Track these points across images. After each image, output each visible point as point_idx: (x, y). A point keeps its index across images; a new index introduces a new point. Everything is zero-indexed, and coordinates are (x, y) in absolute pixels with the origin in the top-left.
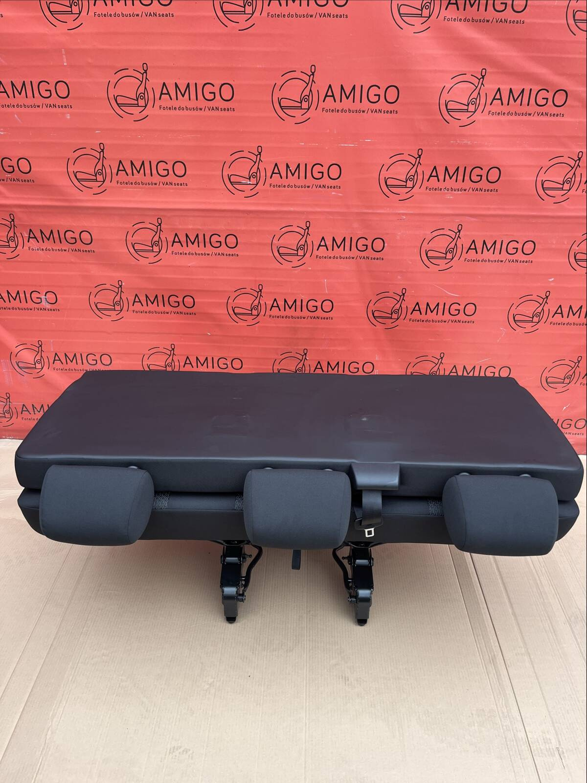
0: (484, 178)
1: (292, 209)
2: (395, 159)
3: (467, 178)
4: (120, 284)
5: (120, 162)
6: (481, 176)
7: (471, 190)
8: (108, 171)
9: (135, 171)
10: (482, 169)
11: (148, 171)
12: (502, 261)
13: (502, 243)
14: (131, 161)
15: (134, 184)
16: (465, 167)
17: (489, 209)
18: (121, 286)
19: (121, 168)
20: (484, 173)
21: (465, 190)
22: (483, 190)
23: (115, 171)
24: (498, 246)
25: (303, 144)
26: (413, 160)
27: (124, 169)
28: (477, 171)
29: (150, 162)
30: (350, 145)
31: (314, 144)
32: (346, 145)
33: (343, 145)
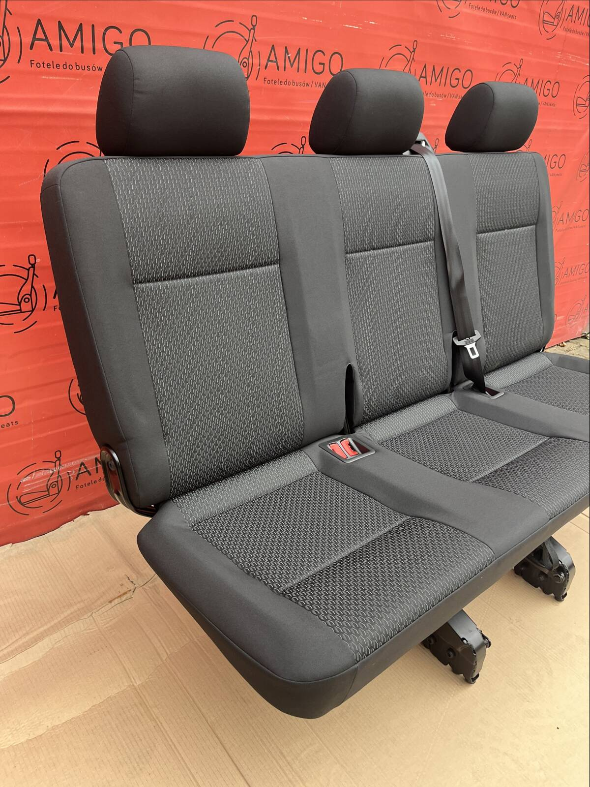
1: (287, 118)
4: (32, 262)
5: (39, 22)
8: (15, 39)
9: (65, 42)
11: (88, 45)
14: (59, 22)
15: (61, 67)
18: (33, 266)
19: (40, 35)
23: (27, 40)
25: (306, 19)
27: (46, 36)
29: (93, 26)
30: (354, 27)
31: (318, 21)
32: (350, 26)
33: (347, 26)
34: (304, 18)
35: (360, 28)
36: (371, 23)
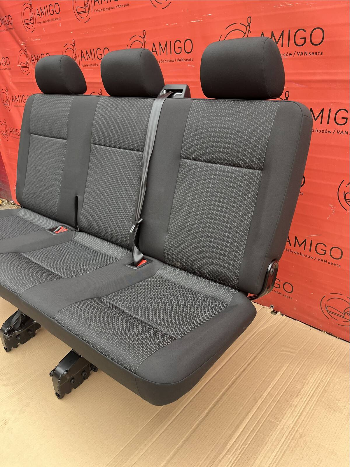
0: (308, 40)
2: (230, 29)
3: (292, 42)
6: (305, 38)
7: (296, 54)
9: (88, 57)
10: (305, 31)
11: (93, 56)
12: (330, 132)
13: (330, 111)
14: (86, 50)
15: (88, 65)
16: (289, 31)
17: (314, 74)
20: (307, 35)
21: (291, 55)
22: (308, 54)
23: (80, 58)
24: (326, 115)
25: (168, 25)
26: (244, 29)
27: (84, 55)
28: (301, 34)
30: (197, 21)
31: (174, 24)
32: (194, 21)
33: (192, 22)
34: (167, 25)
35: (201, 21)
36: (208, 15)
